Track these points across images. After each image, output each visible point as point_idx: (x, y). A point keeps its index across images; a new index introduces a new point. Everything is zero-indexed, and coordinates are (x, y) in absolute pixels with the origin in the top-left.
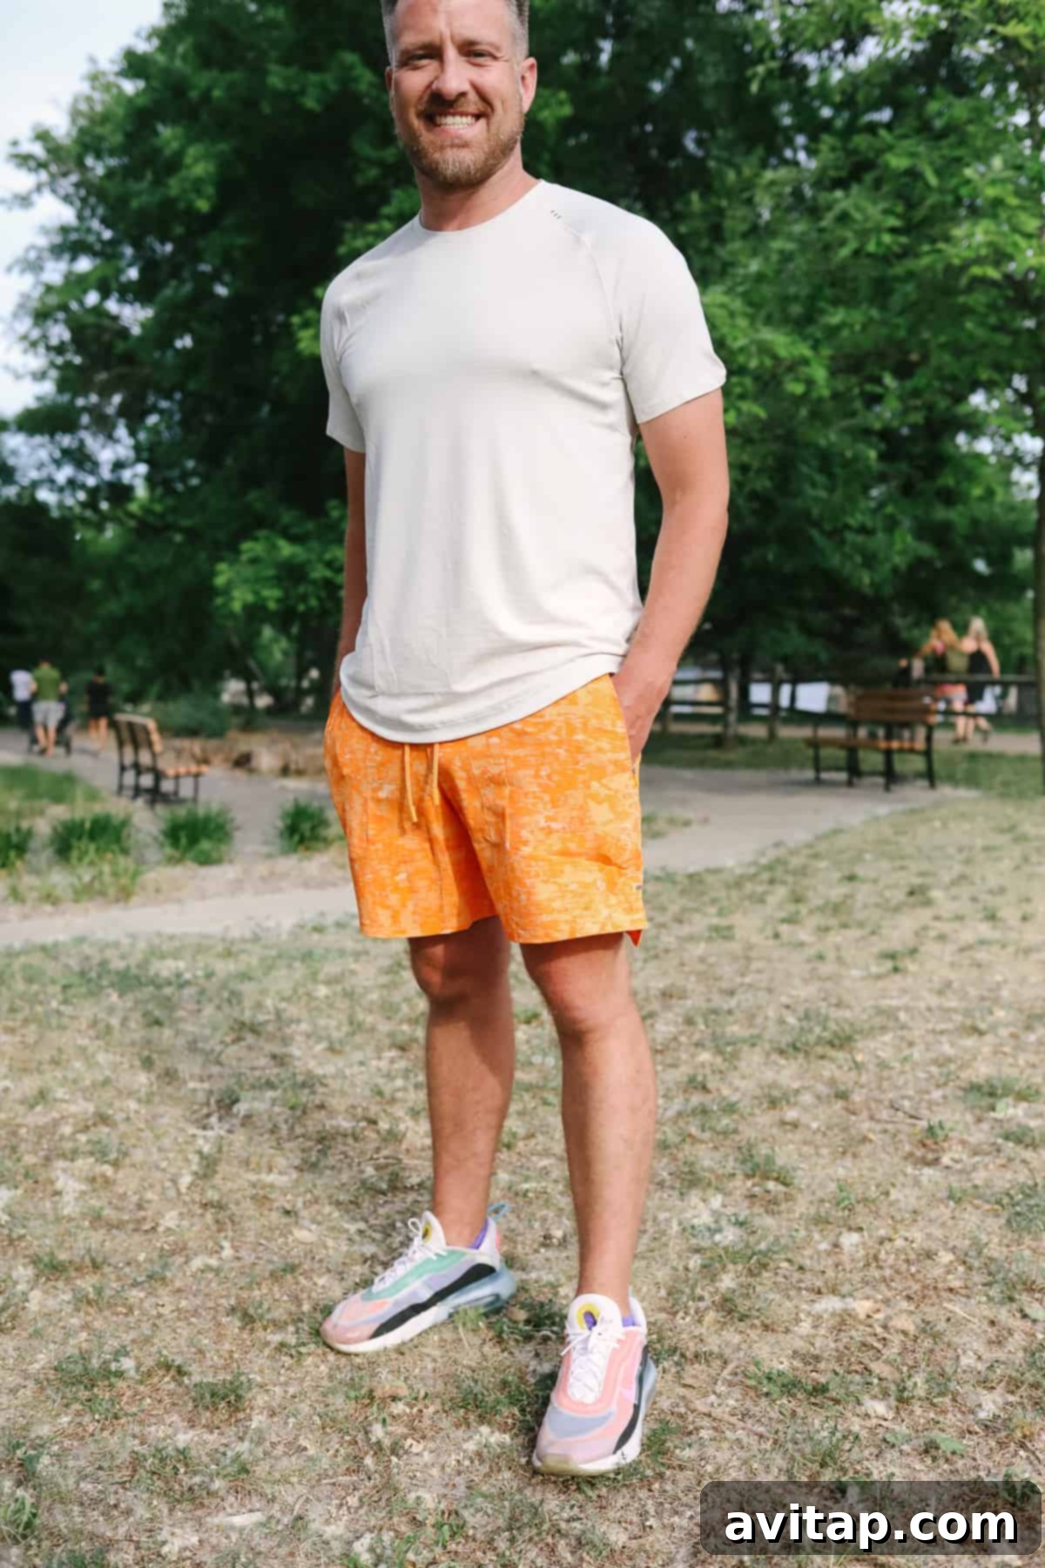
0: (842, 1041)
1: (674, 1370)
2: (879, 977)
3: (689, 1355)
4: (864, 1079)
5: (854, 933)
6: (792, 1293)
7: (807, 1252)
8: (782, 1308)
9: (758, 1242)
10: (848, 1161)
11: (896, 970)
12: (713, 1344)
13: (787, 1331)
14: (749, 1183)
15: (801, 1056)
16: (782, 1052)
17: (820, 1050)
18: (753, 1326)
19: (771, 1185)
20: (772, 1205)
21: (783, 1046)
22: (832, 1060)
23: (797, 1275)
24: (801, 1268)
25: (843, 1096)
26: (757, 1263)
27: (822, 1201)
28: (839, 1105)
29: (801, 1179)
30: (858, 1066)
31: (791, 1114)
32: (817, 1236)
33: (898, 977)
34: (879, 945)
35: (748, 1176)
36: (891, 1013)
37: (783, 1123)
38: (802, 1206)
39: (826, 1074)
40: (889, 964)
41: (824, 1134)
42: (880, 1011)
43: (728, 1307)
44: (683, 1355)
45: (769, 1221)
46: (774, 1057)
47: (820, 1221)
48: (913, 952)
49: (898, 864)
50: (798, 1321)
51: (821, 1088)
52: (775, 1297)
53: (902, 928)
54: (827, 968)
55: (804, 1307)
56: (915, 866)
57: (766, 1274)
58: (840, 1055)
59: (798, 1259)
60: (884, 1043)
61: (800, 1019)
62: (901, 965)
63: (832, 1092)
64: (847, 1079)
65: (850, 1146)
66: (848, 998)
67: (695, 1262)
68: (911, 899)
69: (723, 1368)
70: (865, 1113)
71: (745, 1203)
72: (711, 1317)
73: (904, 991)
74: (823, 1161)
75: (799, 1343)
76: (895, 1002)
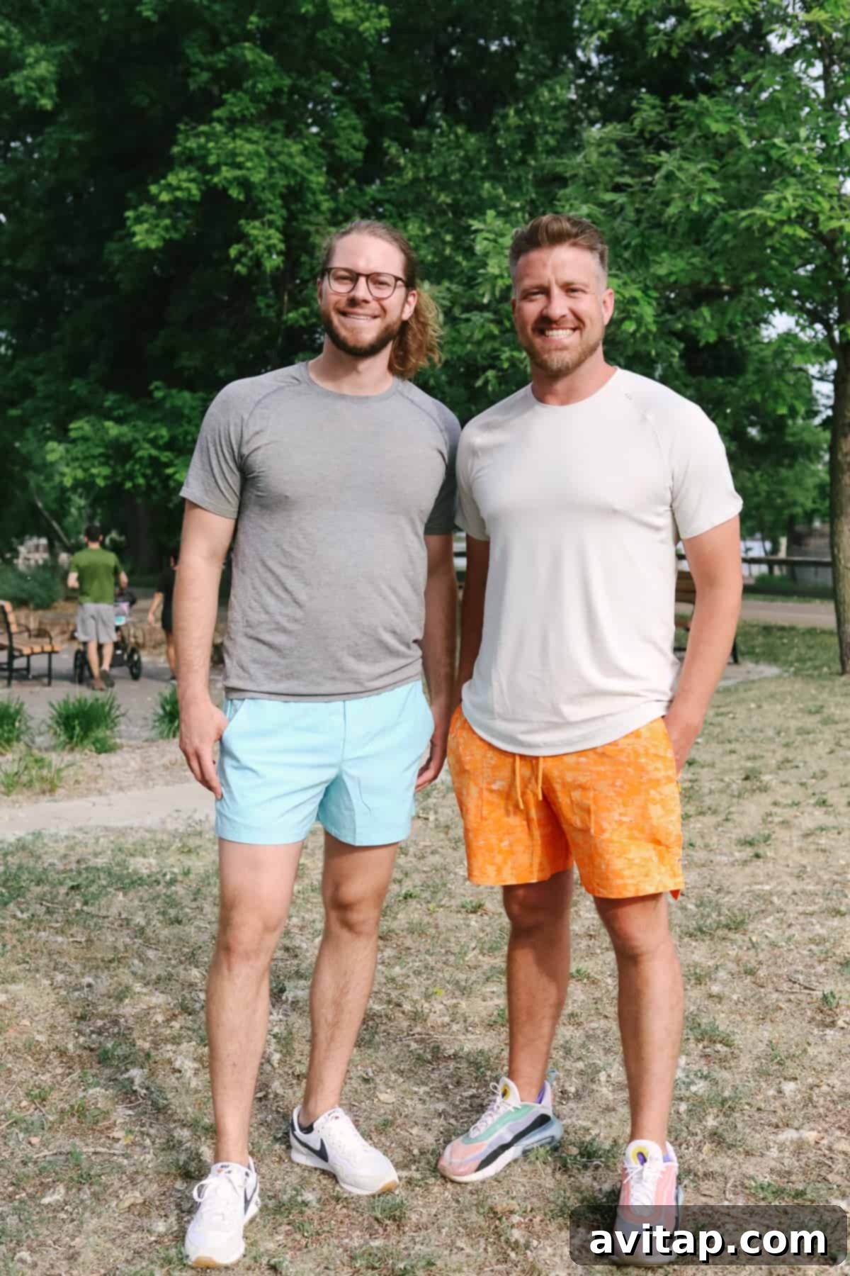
0: (736, 925)
1: (692, 1185)
2: (745, 863)
3: (700, 1174)
4: (761, 957)
5: (710, 820)
6: (758, 1128)
7: (760, 1097)
8: (756, 1140)
9: (723, 1091)
10: (769, 1026)
11: (757, 856)
12: (715, 1166)
13: (762, 1155)
14: (701, 1046)
15: (707, 938)
16: (691, 935)
17: (720, 933)
18: (738, 1153)
19: (719, 1047)
20: (723, 1063)
21: (691, 930)
22: (733, 942)
23: (757, 1115)
24: (759, 1109)
25: (751, 972)
26: (726, 1106)
27: (758, 1058)
28: (749, 979)
29: (738, 1040)
30: (754, 946)
31: (715, 989)
32: (764, 1085)
33: (759, 862)
34: (737, 833)
35: (698, 1041)
36: (765, 898)
37: (711, 996)
38: (746, 1063)
39: (732, 953)
40: (749, 851)
41: (744, 1005)
42: (758, 896)
43: (716, 1138)
44: (695, 1175)
45: (726, 1075)
46: (686, 939)
47: (762, 1073)
48: (767, 839)
49: (729, 747)
50: (768, 1148)
51: (732, 966)
52: (747, 1130)
53: (751, 813)
54: (700, 855)
55: (771, 1137)
56: (745, 749)
57: (737, 1115)
58: (737, 936)
59: (754, 1103)
60: (767, 925)
61: (697, 906)
62: (761, 852)
63: (742, 969)
64: (750, 958)
65: (766, 1015)
66: (726, 884)
67: (683, 1107)
68: (748, 784)
69: (726, 1183)
70: (770, 986)
71: (703, 1062)
72: (706, 1148)
73: (769, 877)
74: (750, 1027)
75: (773, 1164)
76: (767, 888)
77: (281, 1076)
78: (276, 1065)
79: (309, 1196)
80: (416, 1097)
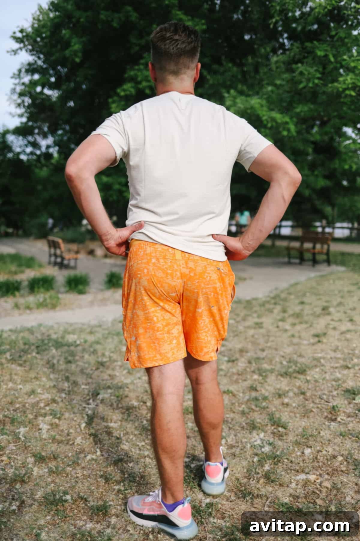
0: (302, 372)
1: (250, 501)
2: (313, 344)
3: (255, 495)
4: (310, 387)
5: (304, 326)
6: (289, 471)
7: (293, 455)
8: (286, 478)
9: (277, 451)
10: (306, 419)
11: (319, 341)
12: (263, 491)
13: (288, 486)
14: (273, 428)
15: (288, 377)
16: (282, 375)
17: (295, 375)
18: (276, 485)
19: (280, 429)
20: (280, 436)
21: (282, 373)
22: (299, 379)
23: (290, 464)
24: (291, 462)
25: (303, 393)
26: (276, 459)
27: (297, 435)
28: (302, 397)
29: (290, 426)
30: (308, 381)
31: (286, 400)
32: (296, 449)
33: (320, 344)
34: (313, 331)
35: (272, 425)
36: (318, 360)
37: (283, 404)
38: (291, 437)
39: (297, 384)
40: (316, 339)
41: (297, 408)
42: (315, 359)
43: (267, 476)
44: (253, 495)
45: (280, 443)
46: (279, 377)
47: (297, 443)
48: (325, 334)
49: (318, 297)
50: (291, 483)
51: (296, 390)
52: (283, 473)
53: (321, 324)
54: (295, 340)
55: (293, 477)
56: (324, 298)
57: (280, 464)
58: (301, 377)
59: (290, 458)
60: (316, 372)
61: (287, 362)
62: (321, 340)
63: (300, 392)
64: (304, 386)
65: (306, 413)
66: (303, 353)
67: (256, 459)
68: (323, 312)
69: (267, 500)
70: (311, 400)
71: (272, 436)
72: (262, 481)
73: (322, 351)
74: (297, 419)
75: (292, 491)
76: (320, 355)
77: (83, 434)
78: (83, 429)
79: (68, 497)
80: (137, 447)
